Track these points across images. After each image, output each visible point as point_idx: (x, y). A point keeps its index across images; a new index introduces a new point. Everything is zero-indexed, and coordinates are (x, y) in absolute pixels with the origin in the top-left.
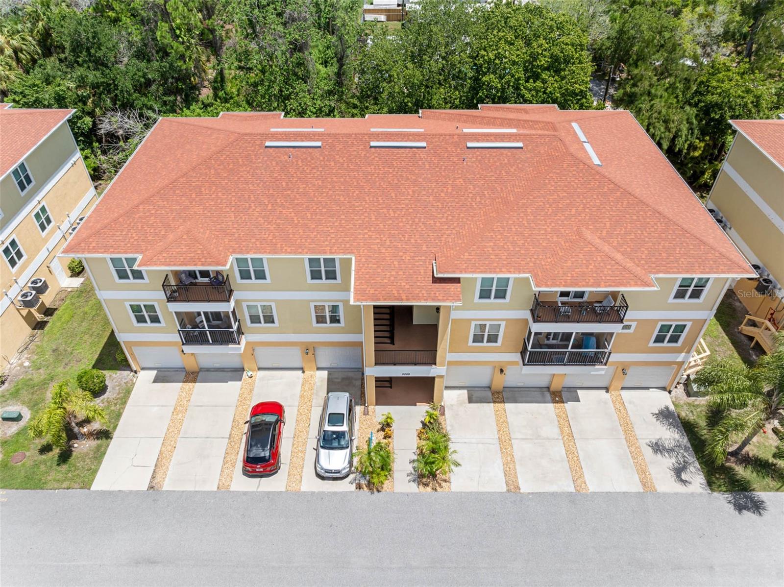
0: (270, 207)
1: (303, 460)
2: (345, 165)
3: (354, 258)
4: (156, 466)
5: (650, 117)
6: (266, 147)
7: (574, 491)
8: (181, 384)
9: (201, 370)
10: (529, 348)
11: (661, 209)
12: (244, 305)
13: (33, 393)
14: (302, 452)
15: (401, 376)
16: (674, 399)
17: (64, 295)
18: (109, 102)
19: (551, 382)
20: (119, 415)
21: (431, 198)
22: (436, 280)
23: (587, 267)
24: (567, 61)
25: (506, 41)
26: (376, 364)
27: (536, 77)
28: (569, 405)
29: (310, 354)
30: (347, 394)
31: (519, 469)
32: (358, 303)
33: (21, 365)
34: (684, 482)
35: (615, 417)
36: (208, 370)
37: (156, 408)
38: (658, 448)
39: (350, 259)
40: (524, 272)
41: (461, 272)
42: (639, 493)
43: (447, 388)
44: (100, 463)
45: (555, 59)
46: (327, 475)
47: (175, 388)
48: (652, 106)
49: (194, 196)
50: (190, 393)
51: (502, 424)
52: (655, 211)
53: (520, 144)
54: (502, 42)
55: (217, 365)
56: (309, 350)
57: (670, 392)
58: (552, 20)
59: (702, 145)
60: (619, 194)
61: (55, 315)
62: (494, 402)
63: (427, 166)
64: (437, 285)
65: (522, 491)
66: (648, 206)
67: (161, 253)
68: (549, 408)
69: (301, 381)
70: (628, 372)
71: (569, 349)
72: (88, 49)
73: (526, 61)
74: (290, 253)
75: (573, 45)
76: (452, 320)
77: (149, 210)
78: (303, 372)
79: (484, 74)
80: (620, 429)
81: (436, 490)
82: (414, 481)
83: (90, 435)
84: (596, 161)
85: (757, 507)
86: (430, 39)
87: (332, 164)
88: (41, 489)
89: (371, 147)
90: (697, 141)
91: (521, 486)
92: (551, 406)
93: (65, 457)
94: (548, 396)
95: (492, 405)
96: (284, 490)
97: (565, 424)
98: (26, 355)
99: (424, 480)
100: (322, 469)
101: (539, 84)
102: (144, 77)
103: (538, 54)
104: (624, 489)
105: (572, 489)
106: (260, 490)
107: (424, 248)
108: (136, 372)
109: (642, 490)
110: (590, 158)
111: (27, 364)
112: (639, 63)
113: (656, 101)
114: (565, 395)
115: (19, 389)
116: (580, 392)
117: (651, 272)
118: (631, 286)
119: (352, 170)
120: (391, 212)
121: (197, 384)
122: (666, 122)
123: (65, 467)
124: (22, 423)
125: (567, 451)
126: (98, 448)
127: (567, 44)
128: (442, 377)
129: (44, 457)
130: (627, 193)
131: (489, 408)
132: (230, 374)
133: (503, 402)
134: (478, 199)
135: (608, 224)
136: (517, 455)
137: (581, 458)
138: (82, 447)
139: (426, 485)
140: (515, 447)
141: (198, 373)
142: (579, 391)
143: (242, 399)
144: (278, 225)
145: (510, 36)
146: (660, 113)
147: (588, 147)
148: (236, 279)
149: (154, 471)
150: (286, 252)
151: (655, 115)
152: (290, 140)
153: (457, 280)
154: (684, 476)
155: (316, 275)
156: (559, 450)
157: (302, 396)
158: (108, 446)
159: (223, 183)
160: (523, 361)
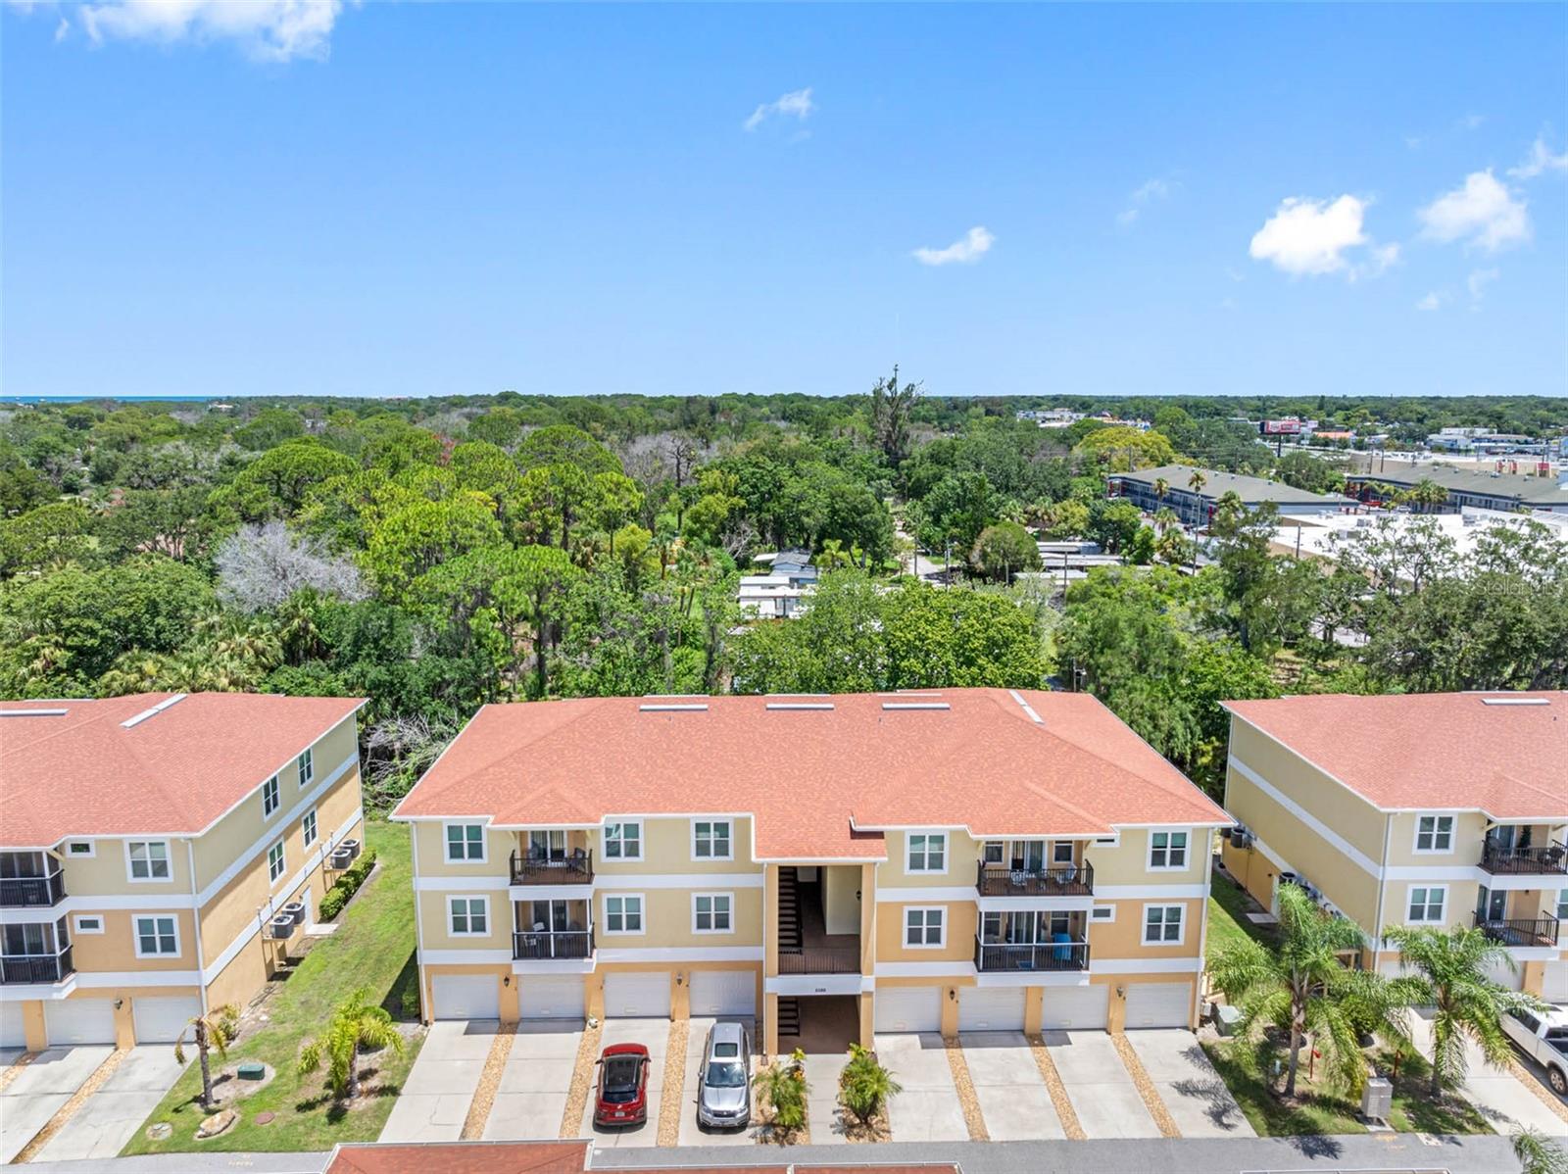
0: (648, 768)
1: (679, 1113)
2: (738, 727)
3: (753, 818)
4: (466, 1124)
5: (1131, 713)
6: (642, 710)
7: (1065, 1138)
8: (493, 1036)
9: (522, 1019)
10: (982, 942)
11: (1118, 763)
12: (605, 897)
13: (278, 1049)
14: (676, 1105)
15: (814, 993)
16: (1201, 1039)
17: (310, 942)
18: (387, 707)
19: (1025, 1018)
20: (407, 1071)
21: (843, 757)
22: (855, 835)
23: (1032, 815)
24: (1007, 642)
25: (926, 621)
26: (780, 973)
27: (970, 662)
28: (1052, 1050)
29: (684, 984)
30: (740, 1025)
31: (986, 1117)
32: (761, 860)
33: (257, 1019)
34: (1228, 1127)
35: (1119, 1058)
36: (532, 1020)
37: (459, 1063)
38: (1185, 1089)
39: (750, 819)
40: (959, 823)
41: (884, 824)
42: (1158, 1139)
43: (877, 1033)
44: (384, 1122)
45: (992, 643)
46: (716, 1121)
47: (485, 1042)
48: (1131, 701)
49: (555, 758)
50: (508, 1046)
51: (960, 1073)
52: (1110, 765)
53: (946, 705)
54: (922, 621)
55: (546, 1013)
56: (681, 977)
57: (1195, 1031)
58: (983, 599)
59: (1209, 748)
60: (1065, 749)
61: (300, 965)
62: (947, 1047)
63: (836, 727)
64: (856, 841)
65: (992, 1140)
66: (1101, 759)
67: (519, 811)
68: (1027, 1052)
69: (668, 1031)
70: (1127, 994)
71: (1035, 943)
72: (376, 641)
73: (956, 645)
74: (675, 812)
75: (1011, 625)
76: (878, 903)
77: (501, 773)
78: (673, 1021)
79: (903, 658)
80: (1128, 1073)
81: (874, 1140)
82: (841, 1132)
83: (371, 1092)
84: (1037, 719)
85: (1331, 1150)
86: (832, 622)
87: (722, 725)
88: (302, 1151)
89: (768, 709)
90: (1201, 743)
91: (990, 1134)
92: (1028, 1049)
93: (336, 1115)
94: (1023, 1039)
95: (944, 1050)
96: (654, 1145)
97: (1049, 1070)
98: (261, 1008)
99: (855, 1131)
100: (708, 1111)
101: (975, 670)
102: (440, 675)
103: (969, 635)
104: (1137, 1135)
105: (1062, 1136)
106: (618, 1146)
107: (838, 805)
108: (426, 1024)
109: (1161, 1136)
110: (1029, 717)
111: (264, 1018)
112: (1105, 650)
113: (1135, 695)
114: (1046, 1037)
115: (257, 1045)
116: (1070, 1035)
117: (1109, 822)
118: (1085, 832)
119: (745, 732)
120: (796, 771)
121: (517, 1036)
122: (1152, 718)
123: (334, 1128)
124: (264, 1083)
125: (1052, 1098)
126: (380, 1105)
127: (1004, 624)
128: (869, 994)
129: (301, 1116)
130: (1075, 748)
131: (940, 1055)
132: (563, 1025)
133: (960, 1046)
134: (900, 758)
135: (1055, 778)
136: (983, 1102)
137: (1074, 1104)
138: (358, 1105)
139: (859, 1136)
140: (979, 1094)
141: (518, 1023)
142: (1069, 1033)
143: (583, 1050)
144: (660, 785)
145: (932, 616)
146: (1142, 707)
147: (1028, 709)
148: (600, 857)
149: (464, 1130)
150: (670, 811)
151: (1137, 710)
152: (669, 704)
153: (879, 835)
154: (1225, 1120)
155: (702, 849)
156: (1043, 1097)
157: (671, 1047)
158: (394, 1104)
159: (591, 745)
160: (977, 965)
